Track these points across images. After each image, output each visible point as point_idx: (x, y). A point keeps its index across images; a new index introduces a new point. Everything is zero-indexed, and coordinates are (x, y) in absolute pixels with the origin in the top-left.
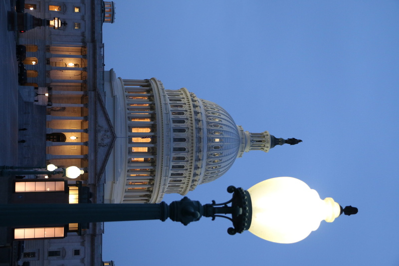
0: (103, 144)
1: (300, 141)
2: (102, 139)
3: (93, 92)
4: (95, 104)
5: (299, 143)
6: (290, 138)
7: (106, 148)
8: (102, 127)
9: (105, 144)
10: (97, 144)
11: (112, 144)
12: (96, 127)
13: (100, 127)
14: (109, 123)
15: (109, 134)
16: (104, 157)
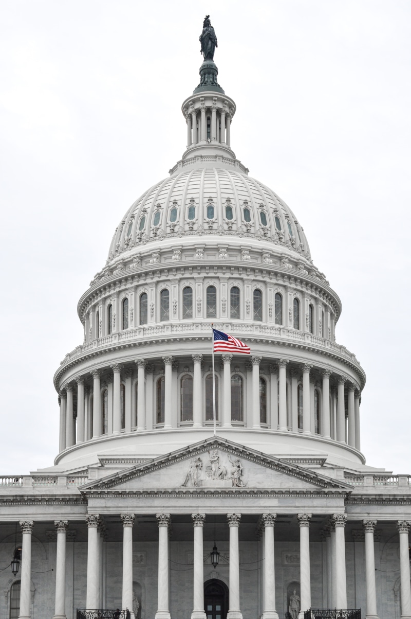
0: (236, 476)
1: (207, 23)
2: (222, 475)
3: (91, 503)
4: (123, 494)
5: (212, 24)
6: (200, 48)
7: (246, 464)
8: (188, 477)
9: (235, 468)
10: (235, 489)
11: (236, 449)
12: (187, 493)
13: (187, 481)
14: (175, 458)
15: (206, 458)
16: (269, 471)
